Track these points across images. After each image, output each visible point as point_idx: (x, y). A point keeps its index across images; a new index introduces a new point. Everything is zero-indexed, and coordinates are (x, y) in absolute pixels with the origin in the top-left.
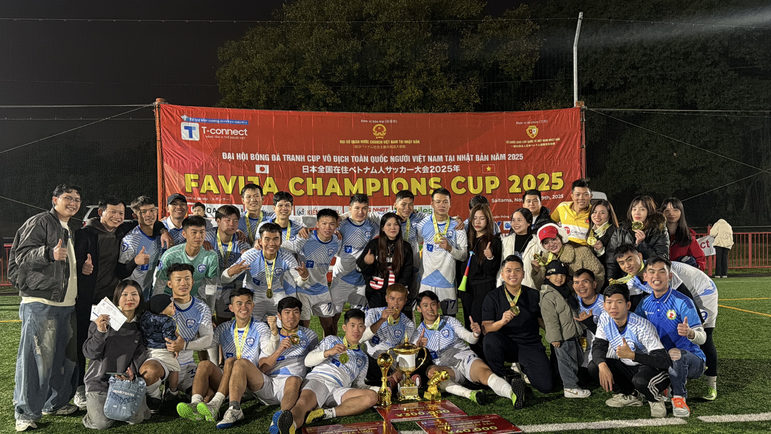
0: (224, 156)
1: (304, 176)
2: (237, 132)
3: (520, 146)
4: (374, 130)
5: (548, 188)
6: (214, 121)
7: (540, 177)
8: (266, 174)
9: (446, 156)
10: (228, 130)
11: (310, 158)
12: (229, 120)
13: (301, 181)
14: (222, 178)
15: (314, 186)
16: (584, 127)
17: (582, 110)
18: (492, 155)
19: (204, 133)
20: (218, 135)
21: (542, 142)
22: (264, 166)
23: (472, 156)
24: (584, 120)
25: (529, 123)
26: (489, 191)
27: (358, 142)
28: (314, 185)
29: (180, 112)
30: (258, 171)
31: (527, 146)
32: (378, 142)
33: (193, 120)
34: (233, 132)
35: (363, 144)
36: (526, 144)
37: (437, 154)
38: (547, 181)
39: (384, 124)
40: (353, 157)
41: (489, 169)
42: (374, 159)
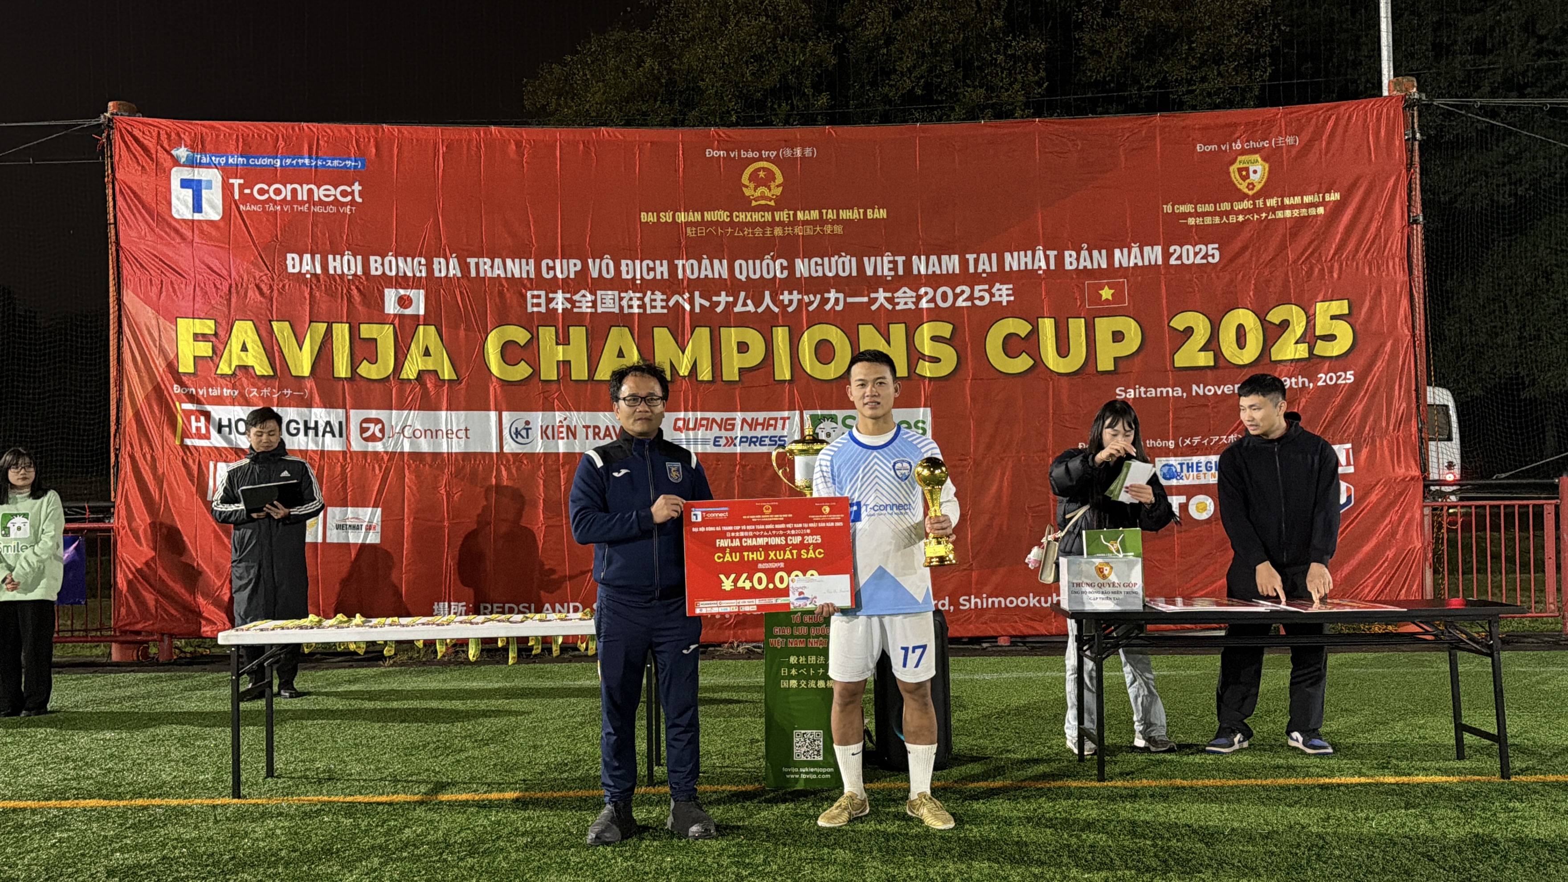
0: (295, 264)
1: (531, 323)
2: (333, 192)
3: (1208, 220)
4: (745, 179)
5: (1302, 351)
6: (266, 161)
7: (1275, 316)
8: (418, 316)
9: (971, 257)
10: (306, 187)
11: (549, 268)
12: (310, 158)
13: (521, 335)
14: (283, 330)
15: (560, 353)
16: (1417, 159)
17: (1409, 104)
18: (1117, 252)
19: (237, 197)
20: (275, 202)
21: (1283, 207)
22: (411, 293)
23: (1052, 254)
24: (1418, 136)
25: (1238, 146)
26: (1105, 363)
27: (698, 217)
28: (560, 348)
29: (169, 136)
30: (391, 307)
31: (1233, 219)
32: (757, 217)
33: (204, 160)
34: (320, 193)
35: (711, 223)
36: (1227, 213)
37: (941, 249)
38: (1298, 327)
39: (775, 161)
40: (680, 263)
41: (1106, 293)
42: (745, 270)
